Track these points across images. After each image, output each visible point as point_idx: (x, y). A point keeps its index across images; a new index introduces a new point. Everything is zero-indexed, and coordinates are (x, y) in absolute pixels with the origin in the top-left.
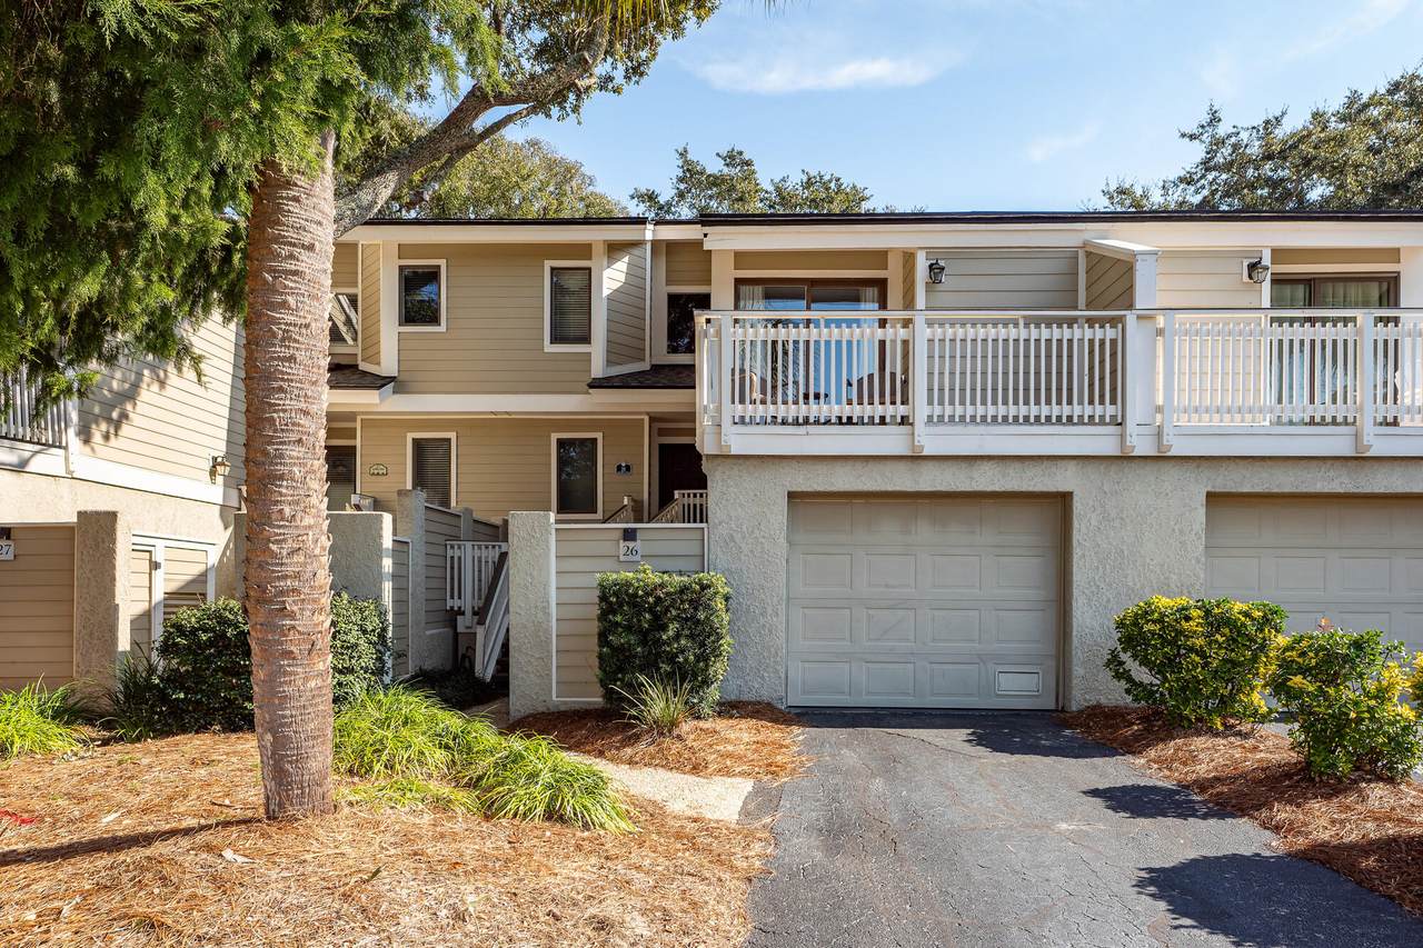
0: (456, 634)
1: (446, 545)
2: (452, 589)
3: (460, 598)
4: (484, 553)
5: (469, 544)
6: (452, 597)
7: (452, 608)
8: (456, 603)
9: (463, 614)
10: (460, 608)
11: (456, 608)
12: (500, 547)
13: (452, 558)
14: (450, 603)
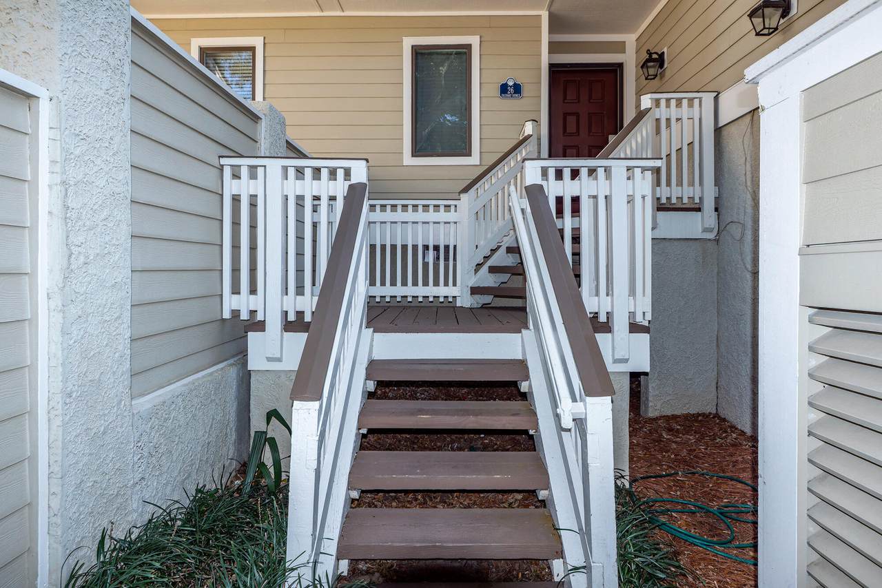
0: (245, 377)
1: (221, 168)
2: (236, 270)
3: (253, 291)
4: (308, 187)
5: (274, 166)
6: (236, 290)
7: (235, 314)
8: (242, 303)
9: (260, 326)
10: (253, 313)
11: (244, 316)
12: (347, 173)
13: (236, 199)
14: (230, 303)
